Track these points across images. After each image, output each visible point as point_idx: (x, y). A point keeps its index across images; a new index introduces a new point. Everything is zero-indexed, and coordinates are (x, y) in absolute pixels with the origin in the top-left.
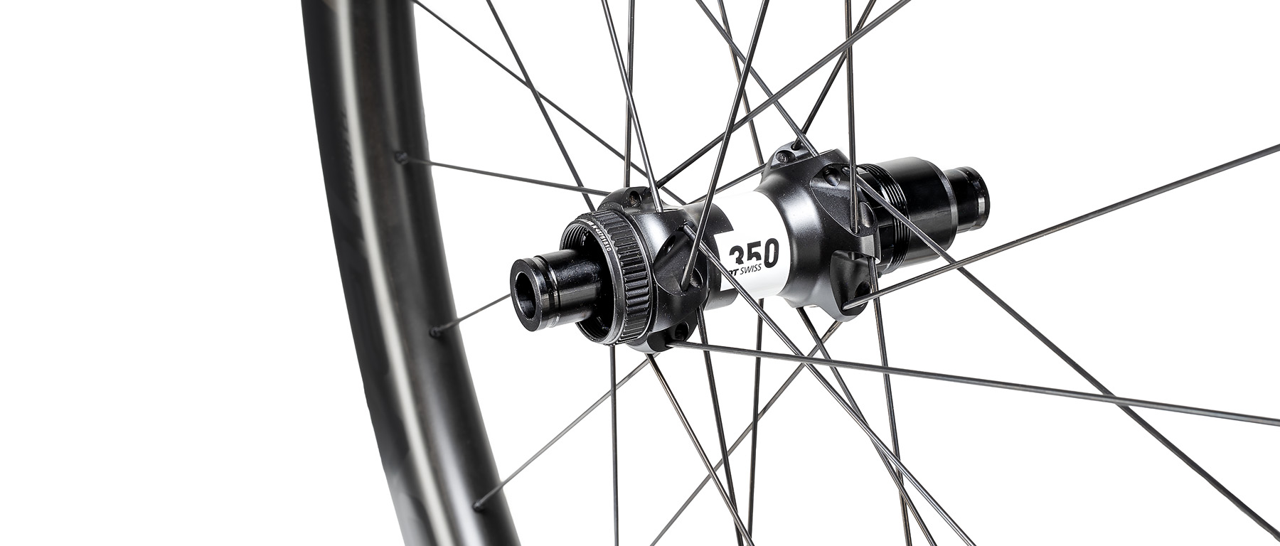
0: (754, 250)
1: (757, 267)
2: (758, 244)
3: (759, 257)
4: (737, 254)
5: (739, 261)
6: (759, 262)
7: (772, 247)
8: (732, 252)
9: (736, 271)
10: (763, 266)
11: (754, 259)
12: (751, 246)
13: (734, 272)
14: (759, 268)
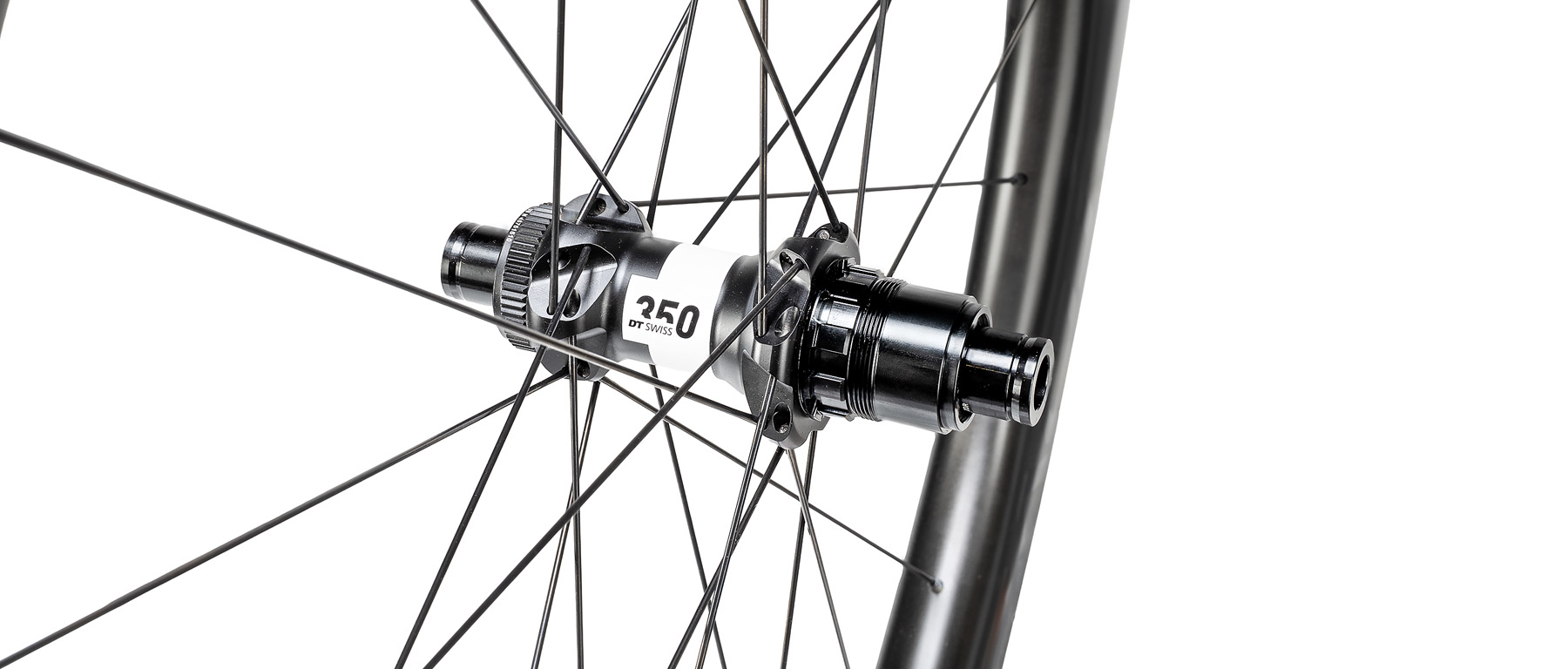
0: (667, 309)
1: (667, 330)
2: (675, 305)
3: (670, 320)
4: (645, 305)
5: (646, 313)
6: (669, 325)
7: (690, 315)
8: (641, 301)
9: (640, 323)
10: (674, 331)
11: (664, 319)
12: (665, 303)
13: (637, 324)
14: (669, 333)
